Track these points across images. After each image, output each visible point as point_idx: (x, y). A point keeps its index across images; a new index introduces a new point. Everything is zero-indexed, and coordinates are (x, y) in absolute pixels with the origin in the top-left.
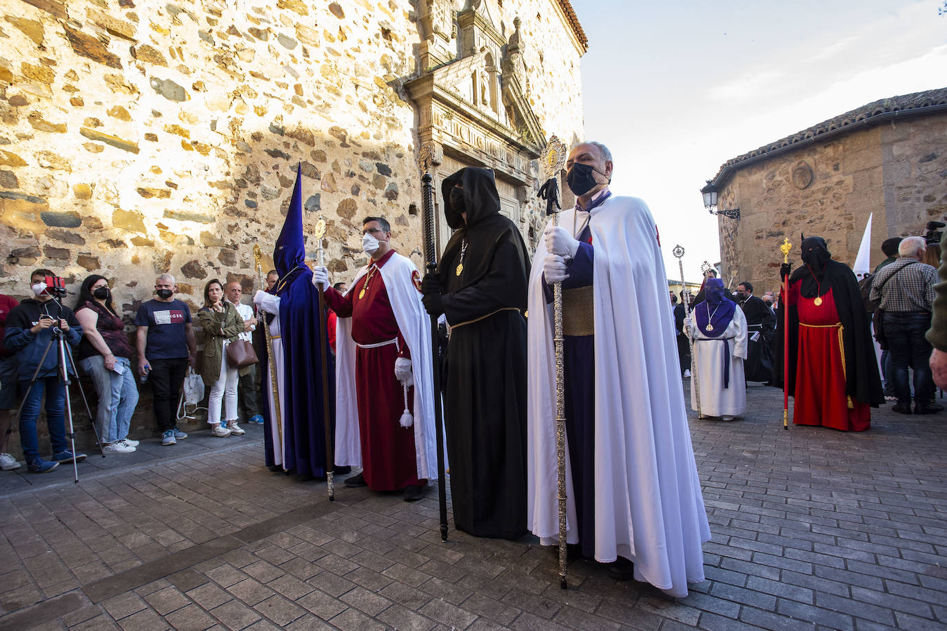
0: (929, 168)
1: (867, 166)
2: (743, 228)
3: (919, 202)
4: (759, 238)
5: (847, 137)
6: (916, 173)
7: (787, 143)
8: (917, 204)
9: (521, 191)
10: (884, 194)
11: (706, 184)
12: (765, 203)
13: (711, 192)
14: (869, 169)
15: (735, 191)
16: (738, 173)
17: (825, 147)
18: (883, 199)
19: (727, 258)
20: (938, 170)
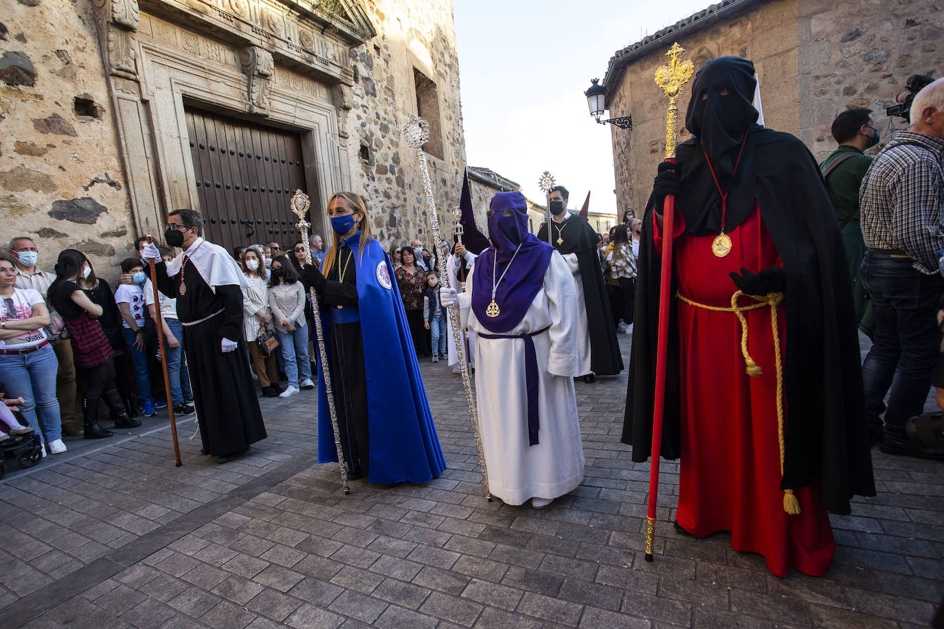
0: (852, 49)
1: (780, 49)
2: (635, 140)
3: (838, 95)
4: (653, 151)
5: (757, 10)
6: (837, 56)
7: (686, 22)
8: (836, 99)
9: (336, 92)
10: (798, 85)
11: (591, 85)
12: (660, 107)
13: (597, 94)
14: (782, 53)
15: (626, 94)
16: (629, 68)
17: (731, 27)
18: (797, 92)
19: (621, 180)
20: (862, 53)
